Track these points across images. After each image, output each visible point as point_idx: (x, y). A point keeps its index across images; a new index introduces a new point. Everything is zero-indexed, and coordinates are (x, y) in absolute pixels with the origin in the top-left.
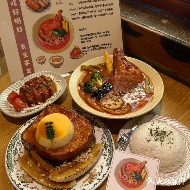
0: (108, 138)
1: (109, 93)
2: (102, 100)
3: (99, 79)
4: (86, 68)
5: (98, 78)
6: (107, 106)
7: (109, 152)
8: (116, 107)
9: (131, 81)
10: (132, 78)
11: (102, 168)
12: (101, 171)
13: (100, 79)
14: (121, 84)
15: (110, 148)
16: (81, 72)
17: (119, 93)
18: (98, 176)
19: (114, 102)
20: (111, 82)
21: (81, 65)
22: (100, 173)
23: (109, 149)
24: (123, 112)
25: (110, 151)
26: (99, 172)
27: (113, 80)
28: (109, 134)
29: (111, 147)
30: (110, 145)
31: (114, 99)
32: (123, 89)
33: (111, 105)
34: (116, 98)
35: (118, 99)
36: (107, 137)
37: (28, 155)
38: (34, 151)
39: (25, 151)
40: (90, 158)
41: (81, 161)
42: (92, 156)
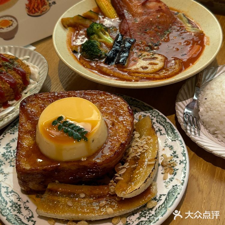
0: (142, 108)
1: (132, 50)
2: (128, 64)
3: (103, 34)
4: (71, 21)
5: (102, 32)
6: (141, 70)
7: (160, 123)
8: (157, 67)
9: (159, 23)
10: (159, 18)
11: (171, 147)
12: (174, 152)
13: (105, 34)
14: (145, 31)
15: (157, 118)
16: (65, 30)
17: (149, 46)
18: (175, 159)
19: (148, 62)
20: (126, 33)
21: (60, 19)
22: (175, 154)
23: (157, 121)
24: (175, 71)
25: (162, 122)
26: (172, 154)
27: (129, 29)
28: (139, 102)
29: (157, 116)
30: (154, 115)
31: (147, 57)
32: (152, 40)
33: (147, 68)
34: (148, 55)
35: (153, 55)
36: (139, 107)
37: (47, 194)
38: (53, 182)
39: (30, 198)
40: (149, 142)
41: (141, 152)
42: (149, 137)
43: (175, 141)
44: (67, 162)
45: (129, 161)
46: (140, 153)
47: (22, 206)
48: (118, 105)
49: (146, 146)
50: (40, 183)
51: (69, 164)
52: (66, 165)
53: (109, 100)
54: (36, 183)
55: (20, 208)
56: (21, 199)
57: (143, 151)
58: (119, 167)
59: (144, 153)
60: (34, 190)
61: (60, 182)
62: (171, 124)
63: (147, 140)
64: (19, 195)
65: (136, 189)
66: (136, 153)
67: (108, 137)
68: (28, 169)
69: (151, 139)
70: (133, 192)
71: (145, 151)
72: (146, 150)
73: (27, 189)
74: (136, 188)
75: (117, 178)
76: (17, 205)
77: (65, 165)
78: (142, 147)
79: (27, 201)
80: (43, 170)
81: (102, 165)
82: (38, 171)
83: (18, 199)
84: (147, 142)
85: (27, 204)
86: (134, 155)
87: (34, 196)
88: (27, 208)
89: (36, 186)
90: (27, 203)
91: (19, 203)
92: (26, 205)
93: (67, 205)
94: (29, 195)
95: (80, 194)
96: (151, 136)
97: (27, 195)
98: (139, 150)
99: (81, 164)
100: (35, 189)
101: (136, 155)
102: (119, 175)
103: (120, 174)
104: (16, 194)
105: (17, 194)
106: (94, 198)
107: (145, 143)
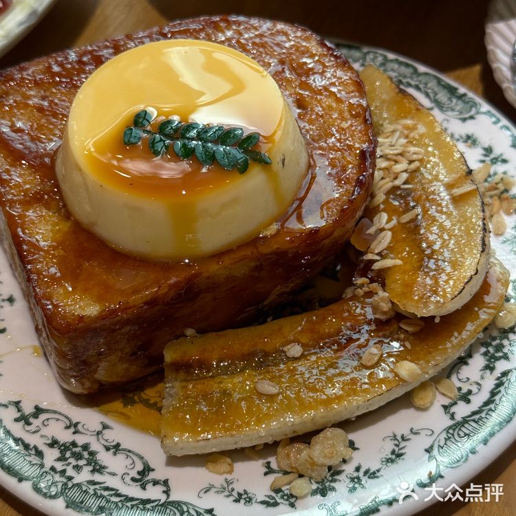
11: (470, 140)
12: (485, 149)
18: (500, 168)
22: (492, 156)
26: (484, 158)
37: (176, 380)
38: (177, 337)
39: (106, 413)
40: (414, 134)
41: (406, 171)
42: (409, 122)
43: (472, 118)
44: (218, 255)
45: (382, 206)
46: (405, 176)
47: (95, 446)
48: (287, 45)
49: (412, 149)
50: (134, 354)
51: (227, 260)
52: (218, 267)
53: (251, 38)
54: (121, 359)
55: (92, 454)
56: (80, 427)
57: (413, 166)
58: (367, 233)
59: (417, 170)
60: (113, 384)
61: (202, 332)
62: (435, 77)
63: (406, 132)
64: (66, 417)
65: (471, 278)
66: (392, 176)
67: (308, 144)
68: (95, 313)
69: (419, 126)
70: (464, 288)
71: (417, 164)
72: (421, 161)
73: (89, 388)
74: (469, 274)
75: (376, 266)
76: (77, 450)
77: (214, 268)
78: (401, 154)
79: (105, 427)
80: (146, 303)
81: (332, 234)
82: (129, 311)
83: (72, 430)
84: (407, 137)
85: (108, 434)
86: (390, 185)
87: (117, 405)
88: (117, 448)
89: (121, 368)
90: (106, 432)
91: (81, 440)
92: (106, 441)
93: (261, 395)
94: (102, 407)
95: (285, 349)
96: (413, 118)
97: (95, 408)
98: (398, 167)
99: (265, 249)
100: (119, 379)
101: (397, 182)
102: (378, 254)
103: (376, 251)
104: (57, 416)
105: (60, 414)
106: (335, 347)
107: (403, 141)
